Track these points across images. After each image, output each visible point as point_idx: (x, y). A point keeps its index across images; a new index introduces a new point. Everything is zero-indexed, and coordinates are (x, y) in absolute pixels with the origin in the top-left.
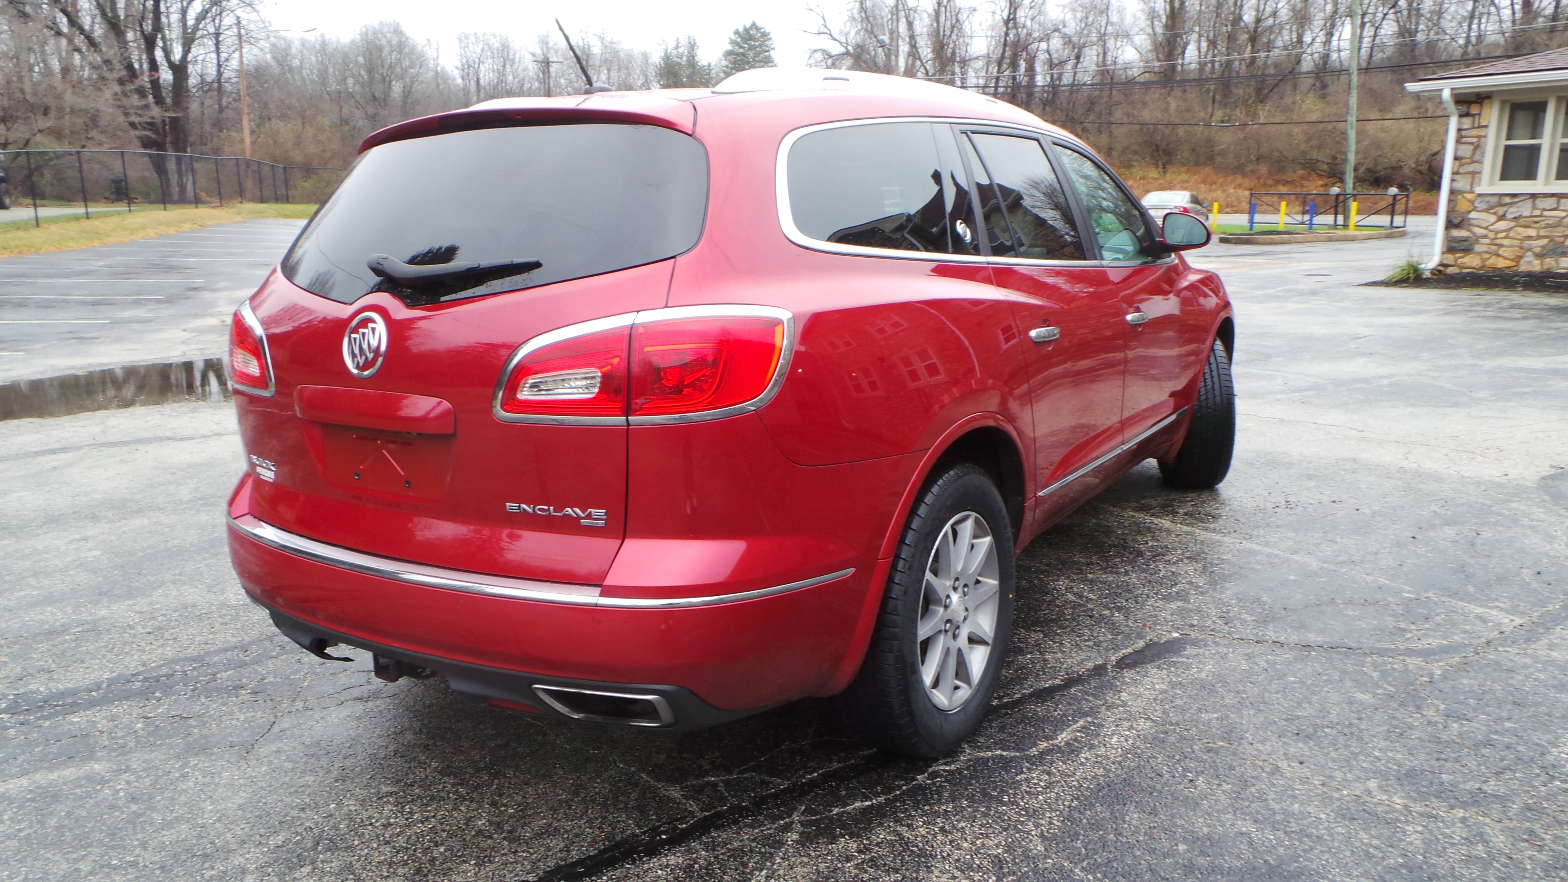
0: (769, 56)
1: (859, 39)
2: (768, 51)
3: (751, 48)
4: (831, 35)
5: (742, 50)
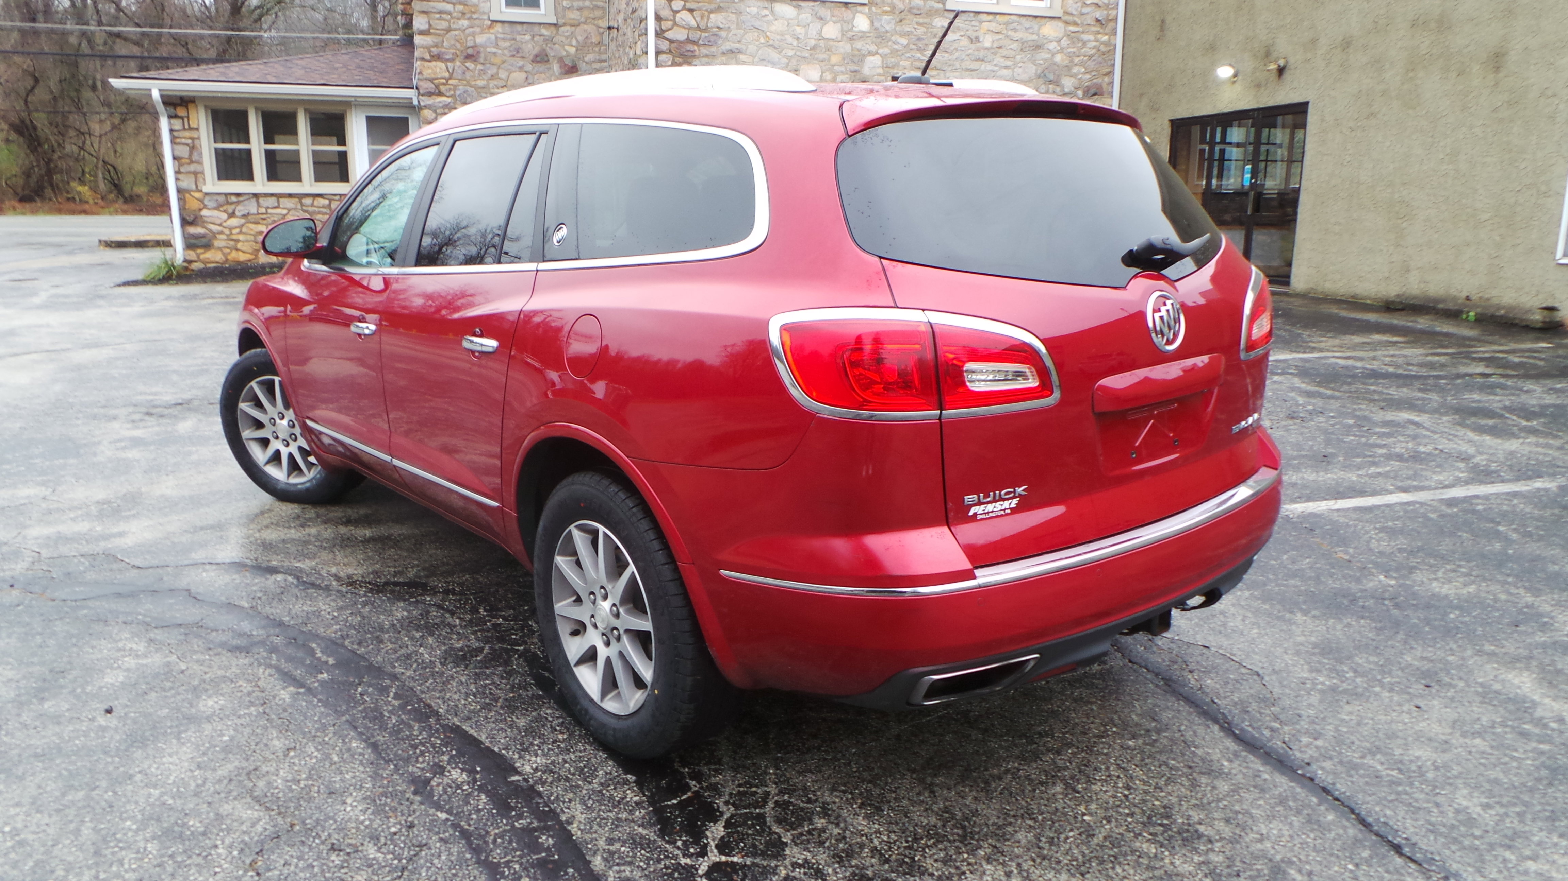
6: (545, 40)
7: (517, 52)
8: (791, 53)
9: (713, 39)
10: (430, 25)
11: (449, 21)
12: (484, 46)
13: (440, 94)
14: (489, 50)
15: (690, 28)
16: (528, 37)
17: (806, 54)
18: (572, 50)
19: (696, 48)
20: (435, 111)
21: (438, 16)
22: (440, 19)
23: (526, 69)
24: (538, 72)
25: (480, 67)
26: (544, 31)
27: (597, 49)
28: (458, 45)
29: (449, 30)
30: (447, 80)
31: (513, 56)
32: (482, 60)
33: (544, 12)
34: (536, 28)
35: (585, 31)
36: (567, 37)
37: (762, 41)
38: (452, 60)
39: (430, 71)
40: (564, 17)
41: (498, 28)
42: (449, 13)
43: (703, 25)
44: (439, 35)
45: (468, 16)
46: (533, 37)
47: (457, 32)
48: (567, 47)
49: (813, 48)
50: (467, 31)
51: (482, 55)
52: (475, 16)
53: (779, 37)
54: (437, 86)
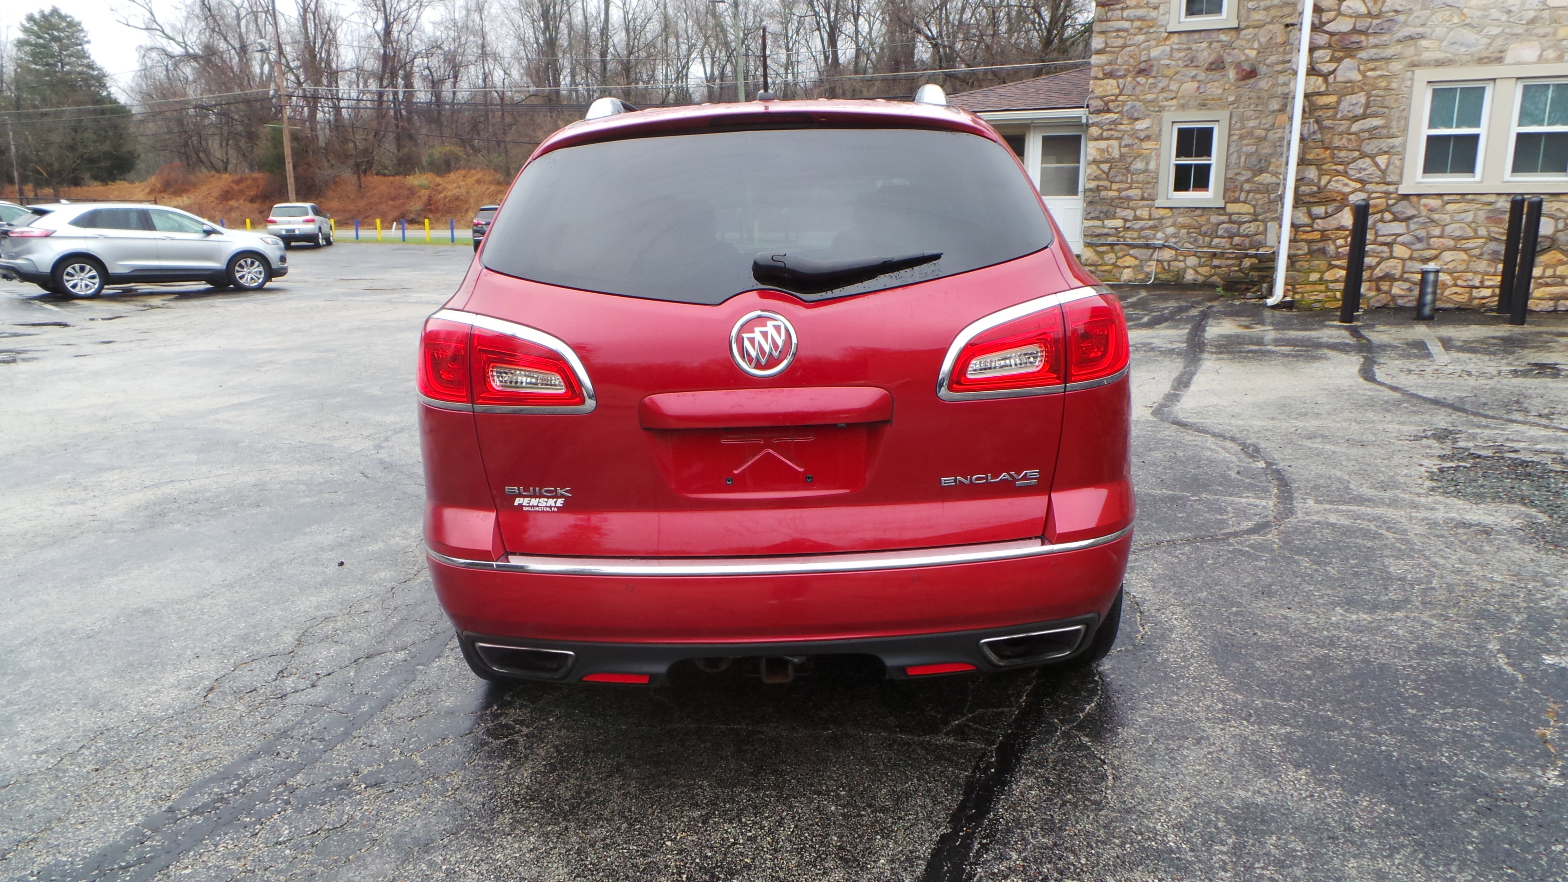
0: (83, 50)
1: (204, 38)
2: (81, 45)
3: (55, 39)
4: (163, 32)
5: (41, 41)
6: (1222, 46)
7: (1191, 62)
8: (1495, 31)
9: (1386, 25)
10: (1106, 44)
11: (1125, 38)
12: (1158, 59)
13: (1109, 111)
14: (1162, 62)
15: (1358, 16)
16: (1204, 45)
17: (1519, 30)
18: (1253, 54)
19: (1363, 38)
20: (1101, 128)
21: (1115, 34)
22: (1117, 37)
23: (1199, 78)
24: (1211, 81)
25: (1151, 80)
26: (1223, 37)
27: (1281, 50)
28: (1131, 61)
29: (1124, 46)
30: (1117, 96)
31: (1186, 66)
32: (1154, 74)
33: (1226, 17)
34: (1214, 35)
35: (1270, 31)
36: (1248, 41)
37: (1456, 20)
38: (1124, 76)
39: (1101, 89)
40: (1247, 19)
41: (1175, 39)
42: (1126, 30)
43: (1375, 11)
44: (1113, 52)
45: (1144, 31)
46: (1211, 43)
47: (1131, 48)
48: (1247, 51)
49: (1533, 21)
50: (1143, 46)
51: (1155, 69)
52: (1152, 30)
53: (1479, 13)
54: (1106, 104)
